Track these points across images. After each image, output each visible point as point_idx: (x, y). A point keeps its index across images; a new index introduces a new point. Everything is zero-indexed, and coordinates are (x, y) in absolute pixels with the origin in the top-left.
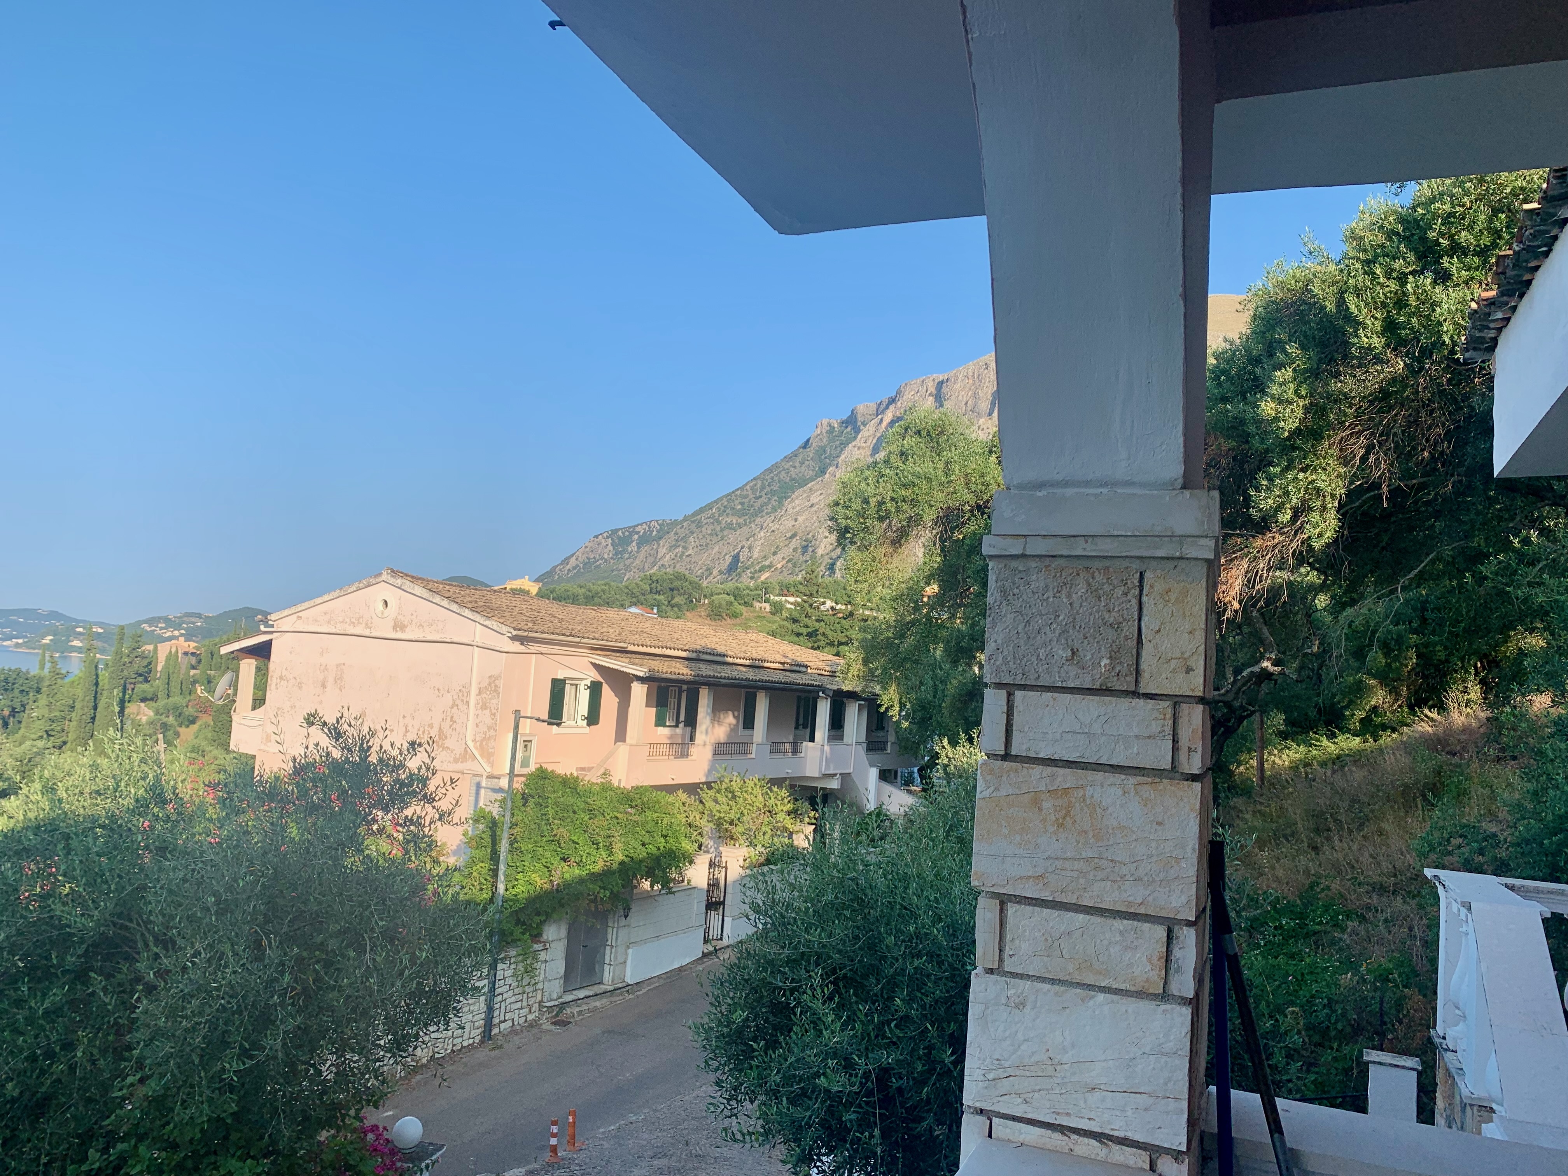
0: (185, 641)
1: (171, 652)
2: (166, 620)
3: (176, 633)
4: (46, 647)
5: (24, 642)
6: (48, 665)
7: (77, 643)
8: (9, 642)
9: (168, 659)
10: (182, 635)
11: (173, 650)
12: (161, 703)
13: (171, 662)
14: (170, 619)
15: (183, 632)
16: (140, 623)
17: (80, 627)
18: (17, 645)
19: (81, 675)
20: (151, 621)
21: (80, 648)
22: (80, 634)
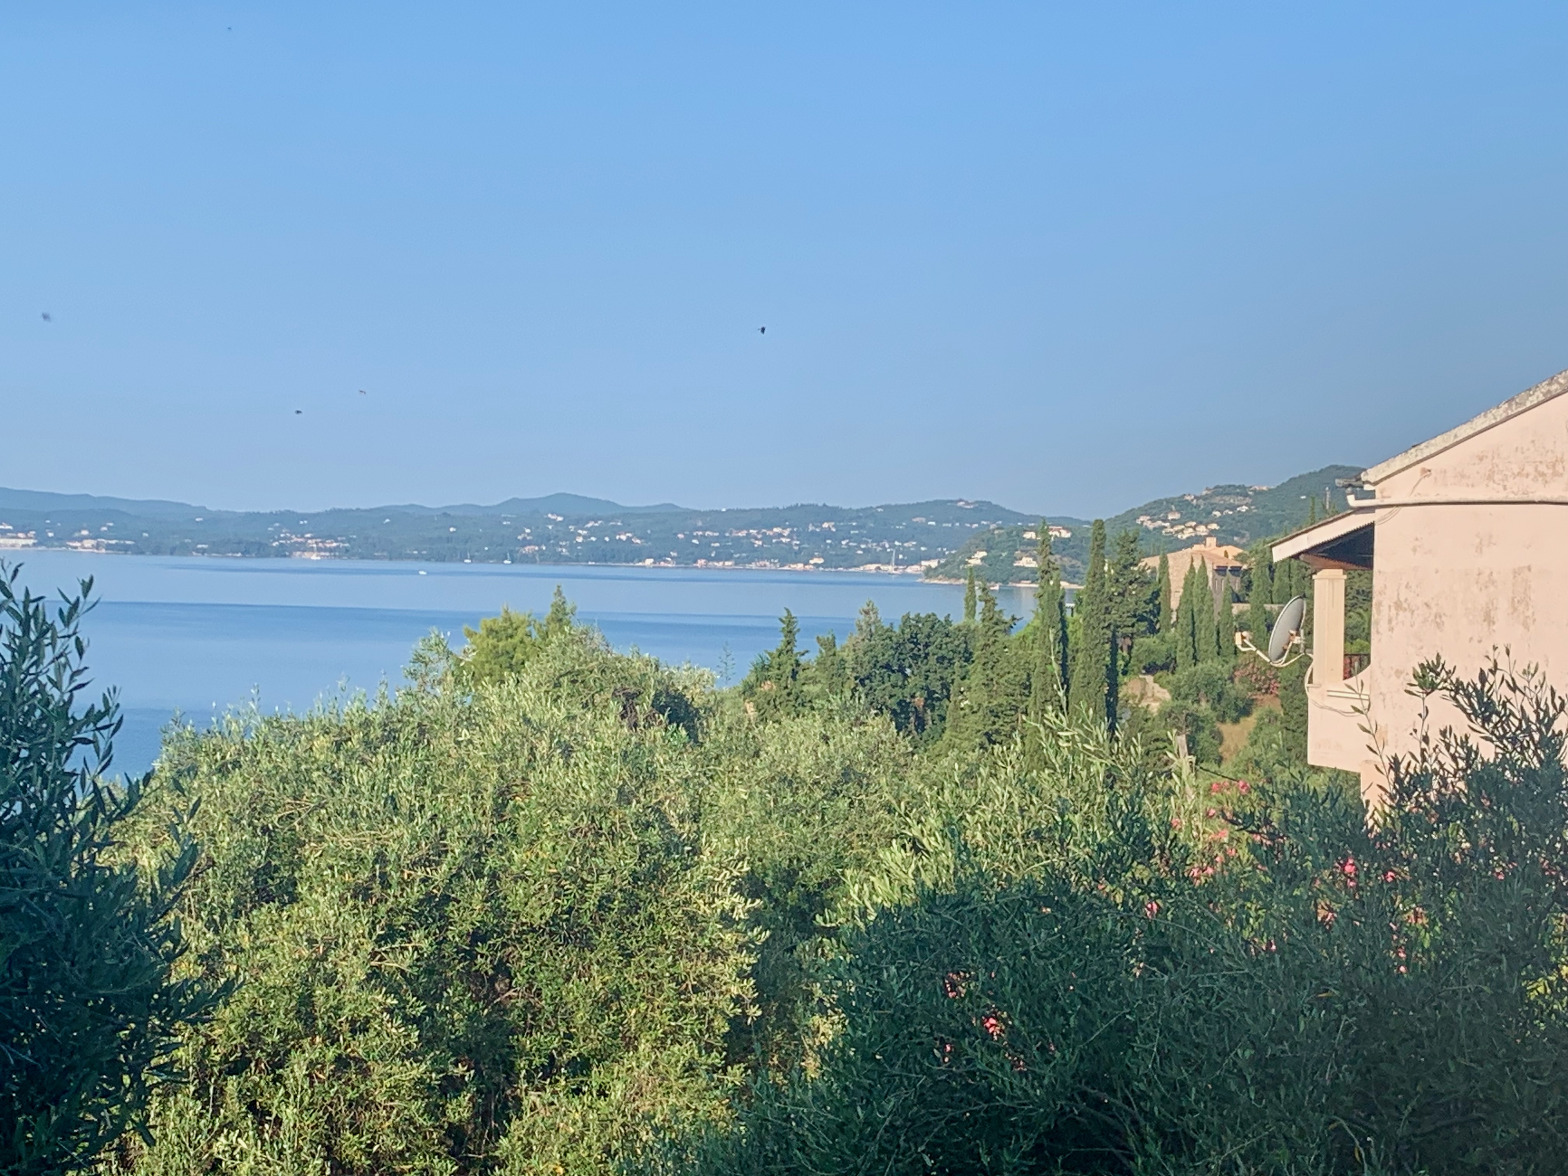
0: (1219, 545)
1: (1192, 566)
2: (1181, 504)
3: (1202, 530)
4: (974, 574)
5: (940, 566)
6: (980, 606)
7: (1027, 562)
8: (916, 567)
9: (1188, 583)
10: (1212, 533)
11: (1197, 565)
12: (1182, 674)
13: (1196, 590)
14: (1189, 503)
15: (1214, 526)
16: (1133, 514)
17: (1031, 529)
18: (929, 572)
19: (1037, 623)
20: (1156, 509)
21: (1033, 571)
22: (1031, 543)
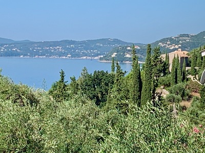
0: (182, 51)
1: (175, 57)
2: (171, 39)
3: (177, 47)
4: (113, 59)
5: (104, 57)
6: (116, 68)
7: (128, 56)
8: (97, 57)
9: (174, 62)
10: (179, 47)
12: (173, 87)
13: (176, 63)
14: (173, 39)
15: (180, 45)
16: (157, 42)
17: (129, 47)
18: (101, 59)
19: (132, 73)
20: (163, 41)
21: (130, 58)
22: (129, 50)
